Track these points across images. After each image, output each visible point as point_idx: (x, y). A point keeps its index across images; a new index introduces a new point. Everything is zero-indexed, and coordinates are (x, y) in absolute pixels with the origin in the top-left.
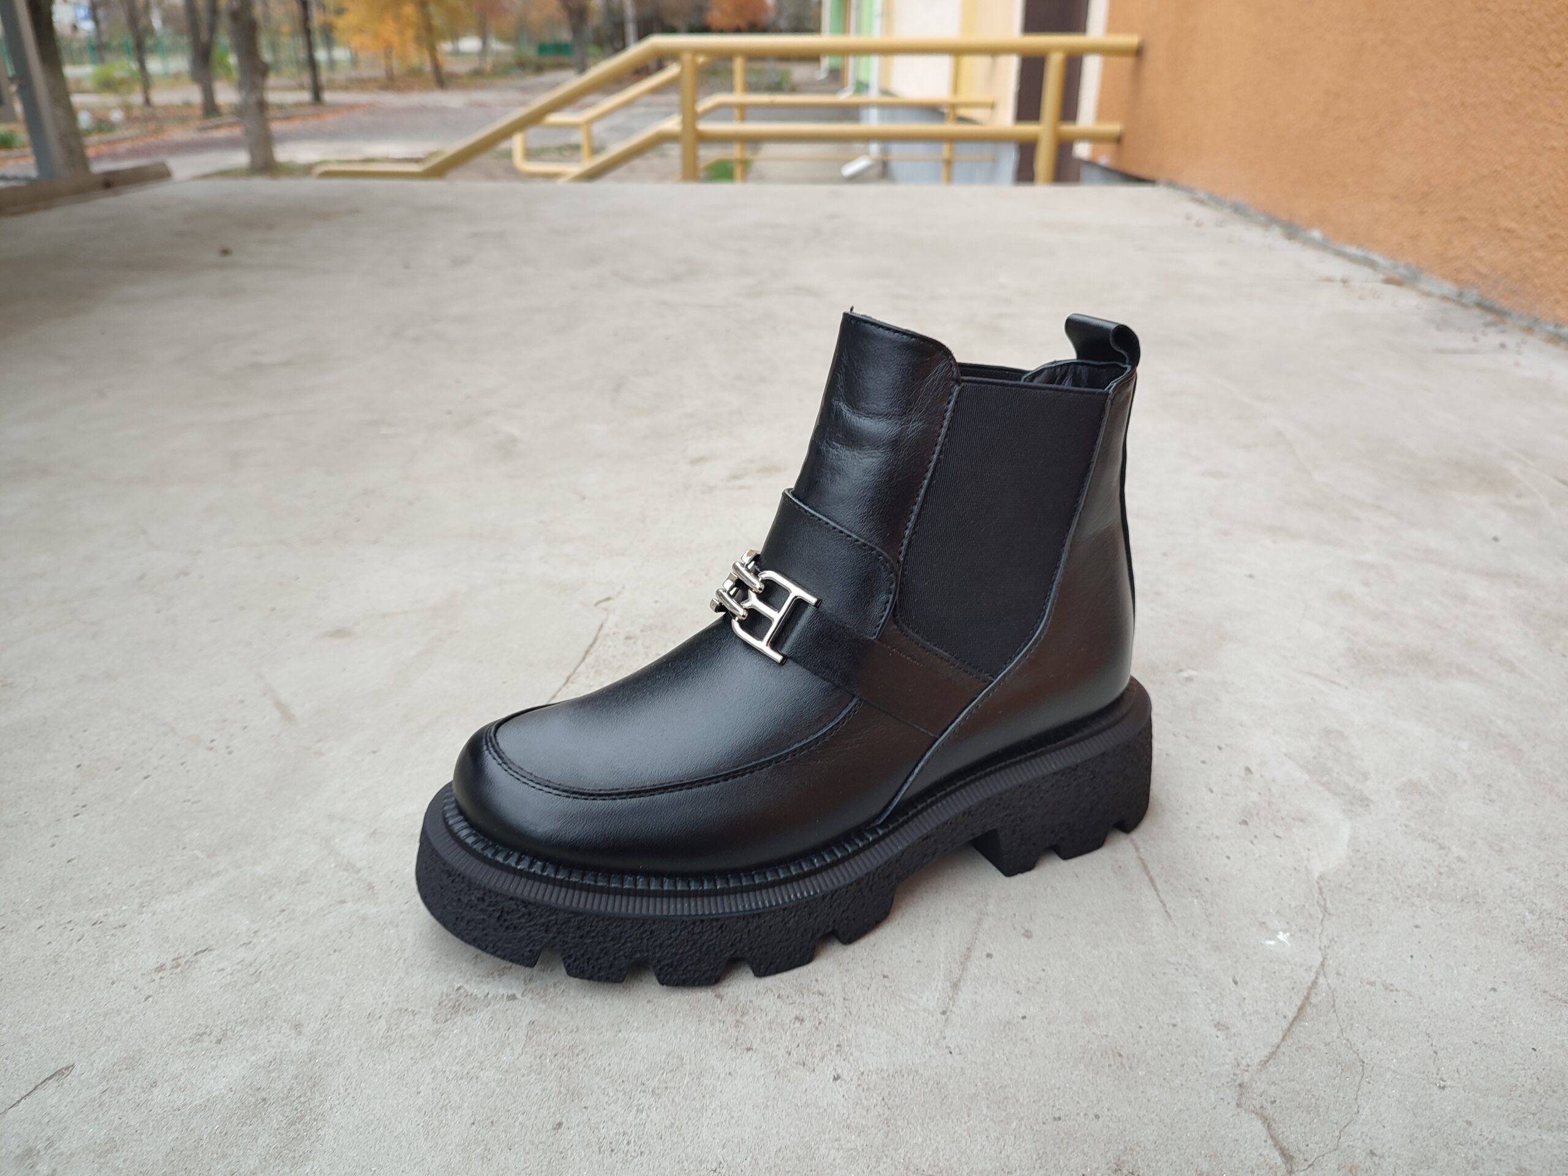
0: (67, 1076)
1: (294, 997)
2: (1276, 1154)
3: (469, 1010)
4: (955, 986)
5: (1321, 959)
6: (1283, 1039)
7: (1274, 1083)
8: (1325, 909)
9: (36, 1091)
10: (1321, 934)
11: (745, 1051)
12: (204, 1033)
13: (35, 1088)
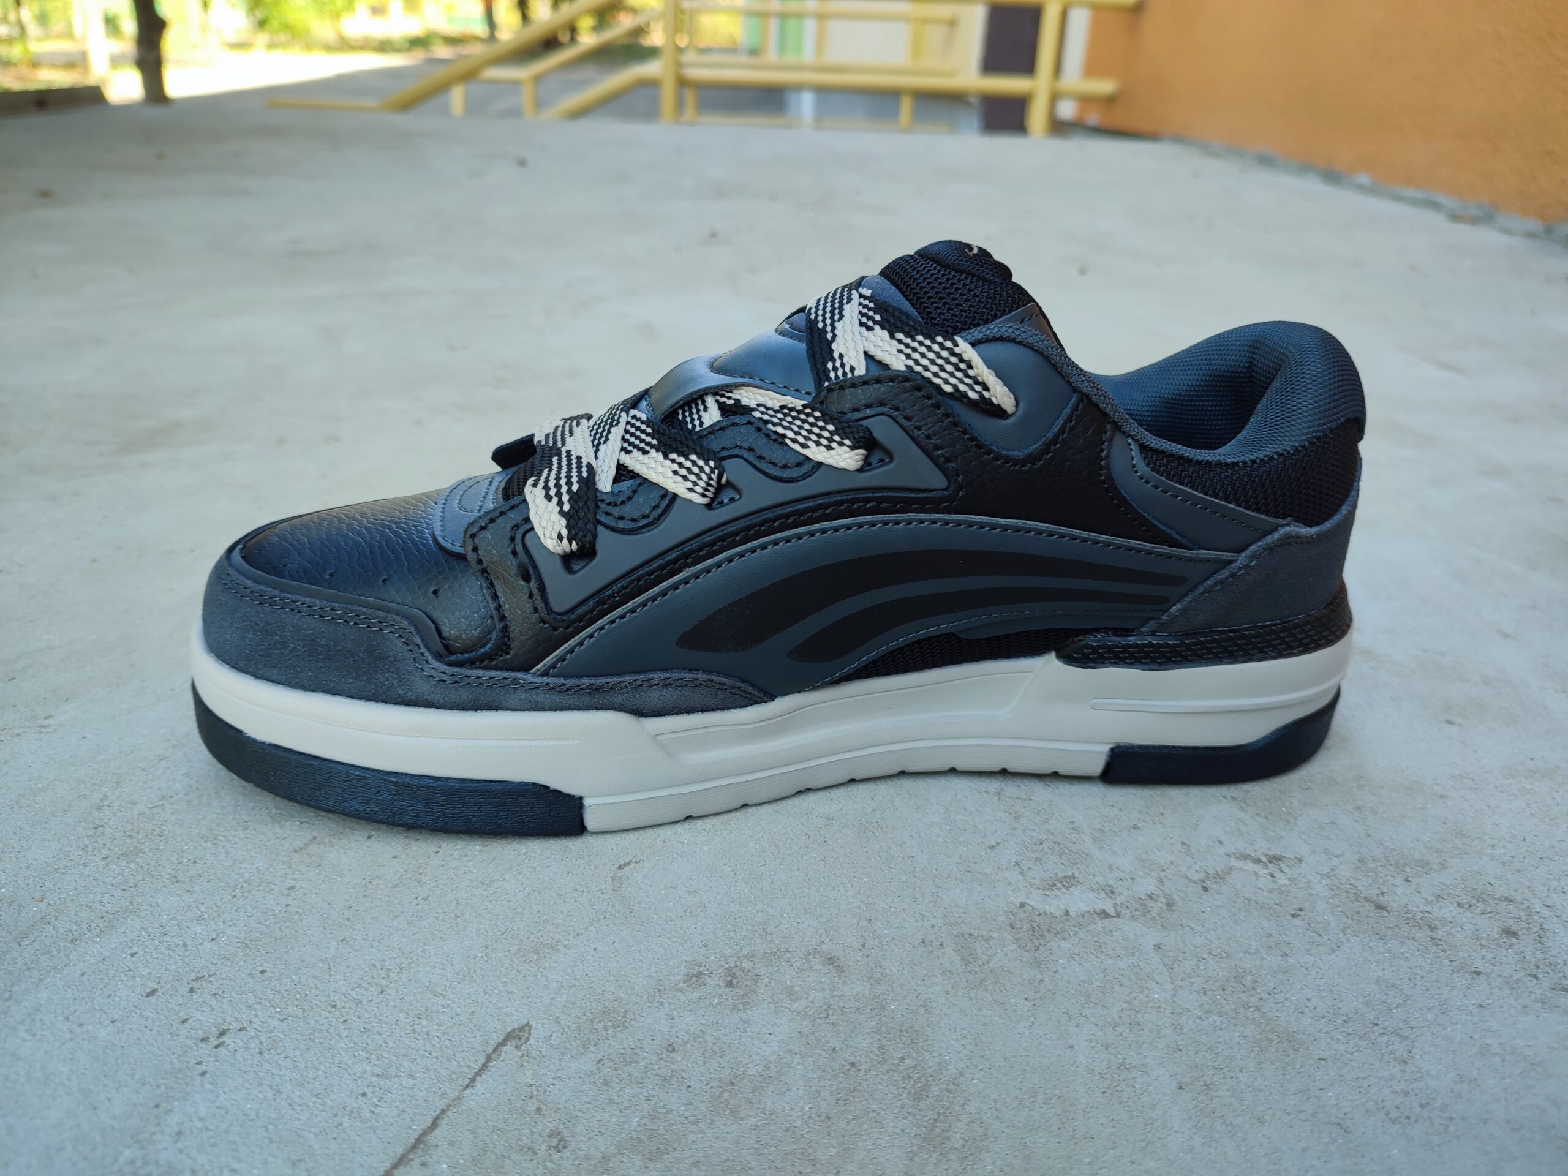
0: (528, 1039)
1: (799, 920)
3: (1059, 933)
9: (491, 1064)
11: (1476, 977)
12: (701, 973)
13: (489, 1059)
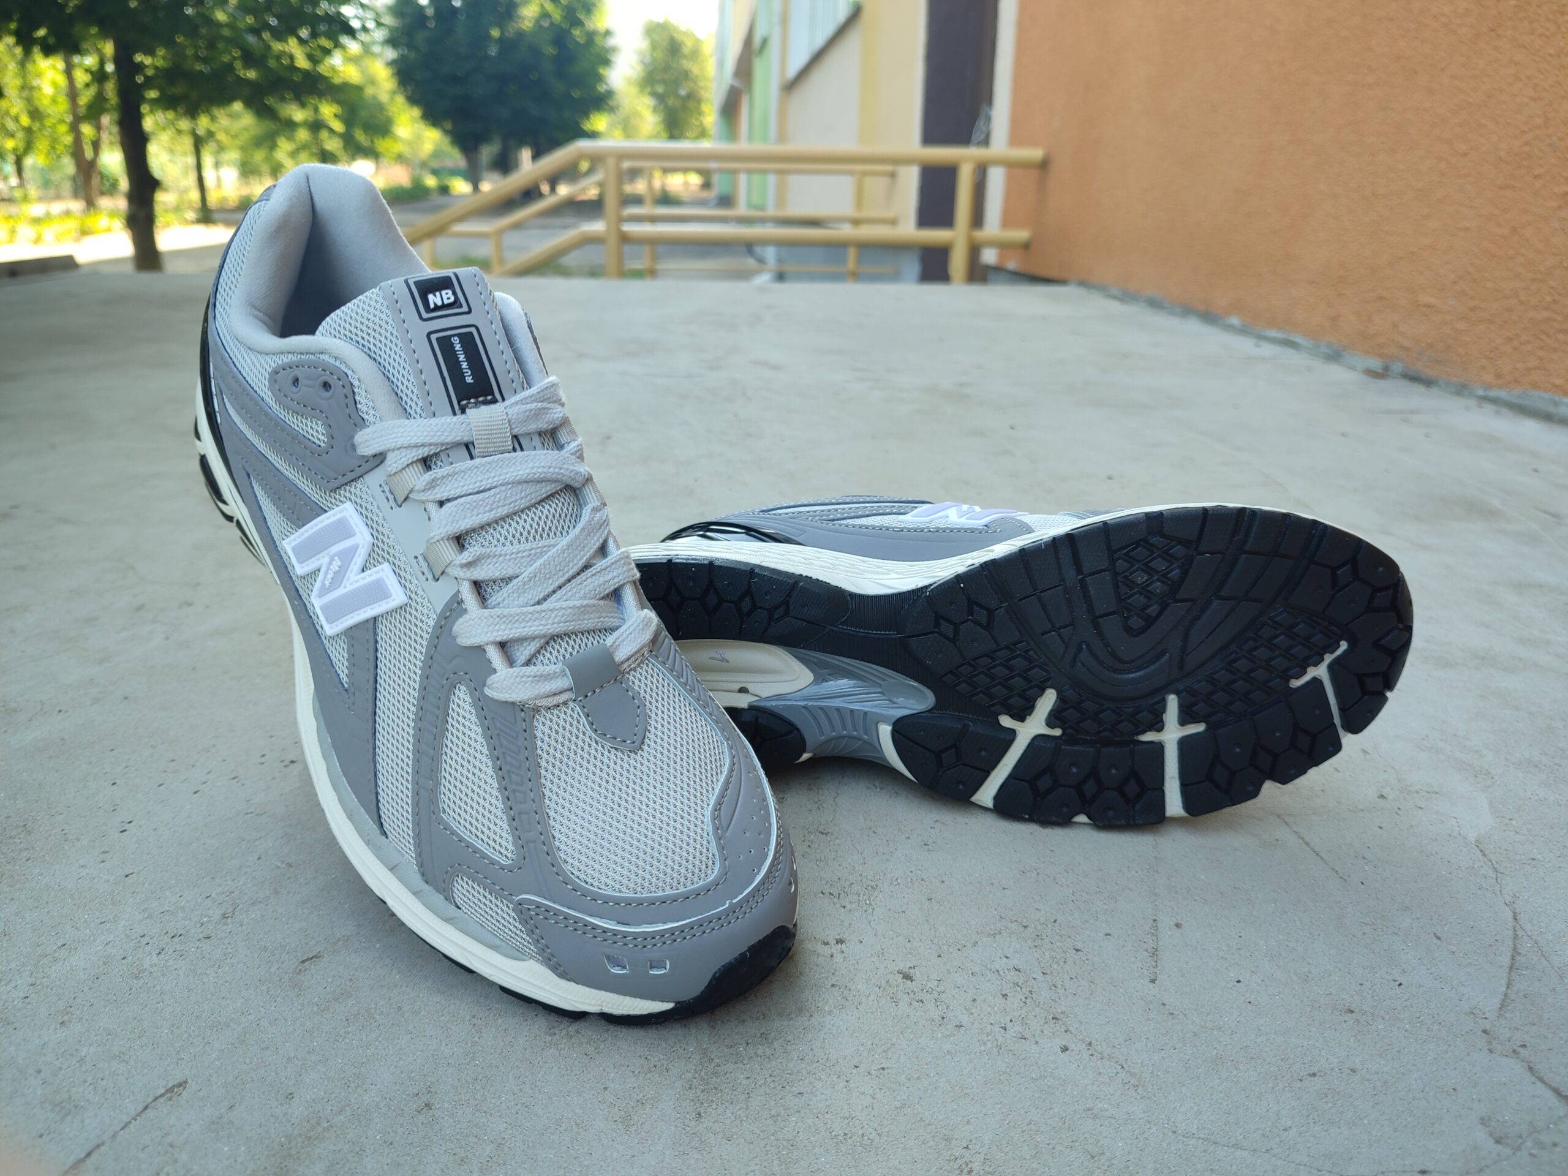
0: (181, 1093)
2: (1549, 1094)
4: (1154, 953)
5: (1511, 914)
6: (1508, 987)
7: (1516, 1028)
8: (1495, 870)
9: (147, 1112)
10: (1501, 891)
13: (146, 1108)
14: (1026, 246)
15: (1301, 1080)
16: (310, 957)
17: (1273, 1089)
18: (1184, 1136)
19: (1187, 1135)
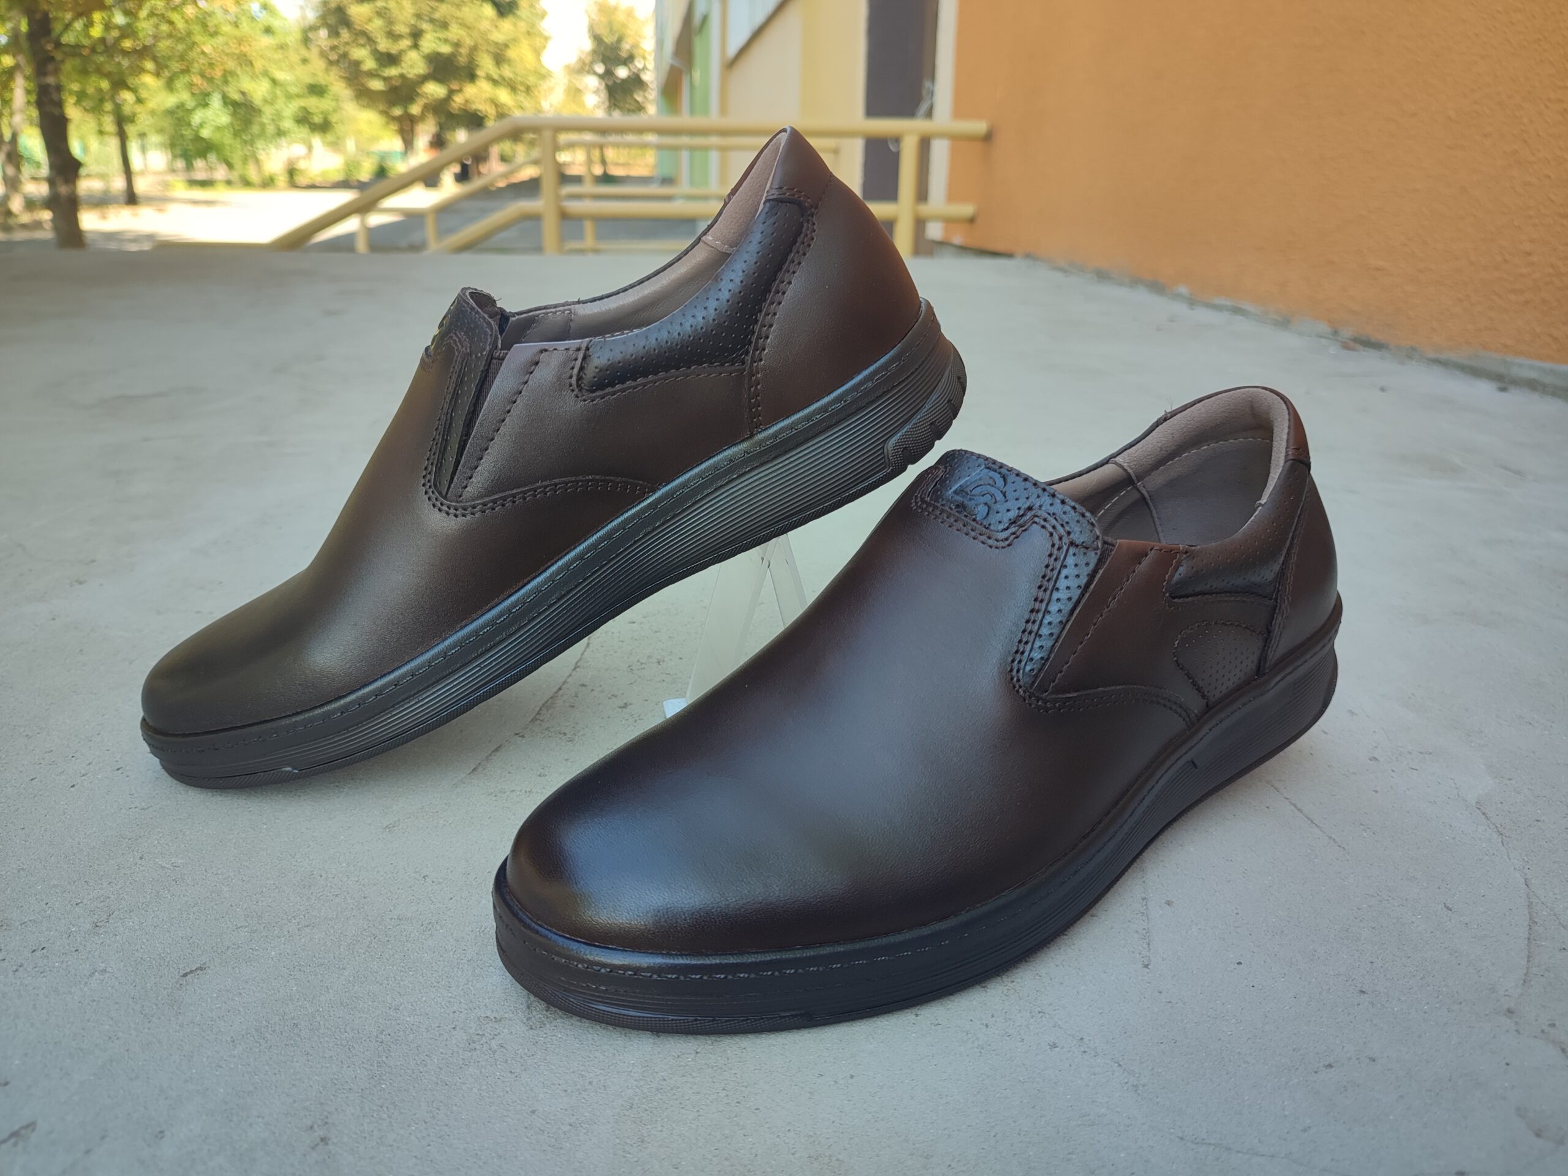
0: (27, 1137)
4: (1146, 937)
5: (1523, 880)
6: (1528, 961)
7: (1542, 1006)
8: (1499, 833)
10: (1509, 855)
14: (972, 220)
15: (1316, 1072)
16: (194, 969)
17: (1286, 1083)
18: (1192, 1142)
19: (1196, 1141)
